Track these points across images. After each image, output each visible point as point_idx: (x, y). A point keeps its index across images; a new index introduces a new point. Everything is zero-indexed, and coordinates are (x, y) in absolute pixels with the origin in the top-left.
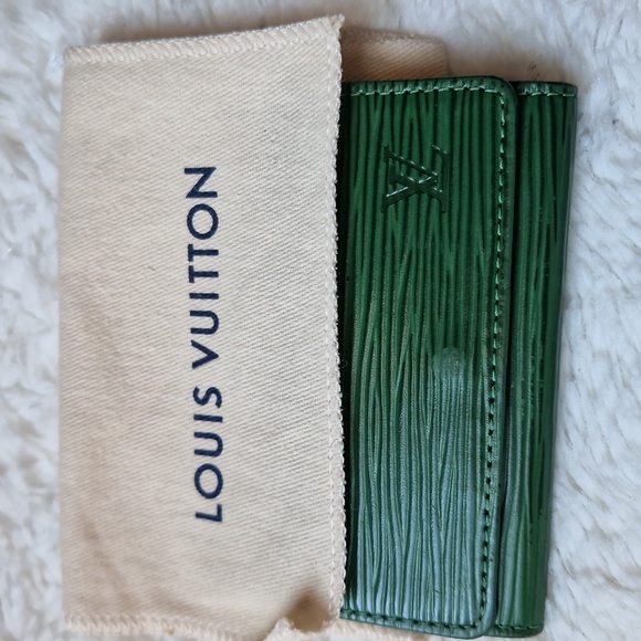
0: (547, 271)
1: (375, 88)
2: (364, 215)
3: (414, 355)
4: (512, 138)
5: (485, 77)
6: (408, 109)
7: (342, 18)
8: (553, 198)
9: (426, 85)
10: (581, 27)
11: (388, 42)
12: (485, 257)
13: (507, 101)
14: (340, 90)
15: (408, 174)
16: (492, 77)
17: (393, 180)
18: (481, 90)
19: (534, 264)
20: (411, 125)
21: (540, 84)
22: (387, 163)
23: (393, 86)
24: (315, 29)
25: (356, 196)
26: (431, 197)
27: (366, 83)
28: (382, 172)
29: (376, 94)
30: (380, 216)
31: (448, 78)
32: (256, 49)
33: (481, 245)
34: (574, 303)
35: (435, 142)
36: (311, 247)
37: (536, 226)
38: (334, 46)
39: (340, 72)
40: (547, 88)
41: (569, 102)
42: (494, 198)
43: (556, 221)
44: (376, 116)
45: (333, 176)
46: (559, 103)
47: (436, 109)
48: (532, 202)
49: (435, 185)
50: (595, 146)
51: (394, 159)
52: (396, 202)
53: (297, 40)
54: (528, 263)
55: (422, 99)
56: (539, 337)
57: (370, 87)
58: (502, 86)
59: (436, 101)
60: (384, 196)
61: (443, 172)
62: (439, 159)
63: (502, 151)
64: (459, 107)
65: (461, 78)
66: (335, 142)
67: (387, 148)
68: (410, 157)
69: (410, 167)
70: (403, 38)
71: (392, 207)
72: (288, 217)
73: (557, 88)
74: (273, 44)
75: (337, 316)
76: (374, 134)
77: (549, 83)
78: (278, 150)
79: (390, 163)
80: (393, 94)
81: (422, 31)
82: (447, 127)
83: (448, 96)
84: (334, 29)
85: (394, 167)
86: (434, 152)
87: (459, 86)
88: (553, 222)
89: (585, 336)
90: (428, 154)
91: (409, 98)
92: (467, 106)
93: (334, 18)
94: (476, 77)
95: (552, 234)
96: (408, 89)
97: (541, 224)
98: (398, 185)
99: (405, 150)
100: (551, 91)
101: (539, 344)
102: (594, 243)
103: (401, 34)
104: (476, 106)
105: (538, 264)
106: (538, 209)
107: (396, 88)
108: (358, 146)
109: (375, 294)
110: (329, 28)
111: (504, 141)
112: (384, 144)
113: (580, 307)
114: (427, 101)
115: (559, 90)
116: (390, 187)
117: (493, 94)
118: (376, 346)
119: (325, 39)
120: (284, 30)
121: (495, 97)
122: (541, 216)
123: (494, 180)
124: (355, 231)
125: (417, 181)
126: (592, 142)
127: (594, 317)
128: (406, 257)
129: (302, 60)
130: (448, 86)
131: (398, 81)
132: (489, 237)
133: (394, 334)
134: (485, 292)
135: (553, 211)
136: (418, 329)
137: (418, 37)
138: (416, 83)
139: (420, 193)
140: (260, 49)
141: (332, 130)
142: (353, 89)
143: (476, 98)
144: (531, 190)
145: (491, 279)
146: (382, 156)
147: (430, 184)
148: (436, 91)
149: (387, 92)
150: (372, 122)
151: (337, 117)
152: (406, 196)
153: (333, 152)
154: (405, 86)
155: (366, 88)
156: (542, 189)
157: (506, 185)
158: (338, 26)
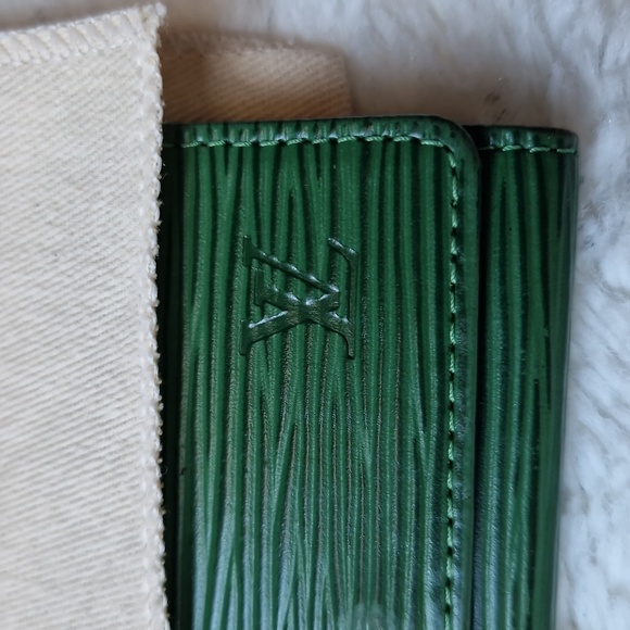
0: (535, 461)
1: (226, 134)
2: (209, 359)
3: (303, 613)
4: (472, 229)
5: (421, 118)
6: (284, 173)
7: (161, 10)
8: (543, 332)
9: (315, 130)
10: (578, 32)
11: (249, 53)
12: (428, 440)
13: (462, 162)
14: (160, 139)
15: (286, 288)
16: (434, 119)
17: (260, 300)
18: (415, 142)
19: (513, 449)
20: (291, 201)
21: (518, 132)
22: (249, 267)
23: (256, 131)
24: (115, 29)
25: (194, 325)
26: (328, 329)
27: (209, 124)
28: (239, 283)
29: (228, 145)
30: (237, 360)
31: (354, 119)
32: (17, 64)
33: (420, 419)
34: (574, 503)
35: (333, 232)
36: (118, 413)
37: (516, 381)
38: (148, 60)
39: (158, 106)
40: (530, 137)
41: (567, 162)
42: (441, 335)
43: (548, 372)
44: (227, 184)
45: (150, 294)
46: (551, 163)
47: (333, 174)
48: (507, 339)
49: (334, 309)
50: (606, 235)
51: (262, 261)
52: (266, 339)
53: (85, 49)
54: (503, 448)
55: (310, 155)
56: (524, 577)
57: (216, 132)
58: (453, 136)
59: (334, 159)
60: (245, 326)
61: (348, 287)
62: (341, 264)
63: (454, 251)
64: (375, 172)
65: (379, 119)
66: (152, 233)
67: (247, 241)
68: (289, 258)
69: (289, 275)
70: (274, 46)
71: (258, 346)
72: (79, 357)
73: (548, 139)
74: (45, 54)
75: (161, 549)
76: (224, 216)
77: (533, 129)
78: (59, 238)
79: (255, 269)
80: (256, 145)
81: (307, 34)
82: (356, 207)
83: (356, 151)
84: (146, 29)
85: (261, 276)
86: (333, 250)
87: (373, 135)
88: (544, 374)
89: (594, 561)
90: (321, 253)
91: (284, 151)
92: (390, 168)
93: (147, 9)
94: (405, 118)
95: (543, 395)
96: (283, 137)
97: (523, 379)
98: (270, 308)
99: (281, 245)
100: (537, 142)
101: (524, 590)
102: (605, 399)
103: (271, 39)
104: (406, 169)
105: (520, 448)
106: (517, 352)
107: (262, 136)
108: (196, 237)
109: (231, 501)
110: (139, 27)
111: (458, 234)
112: (243, 233)
113: (585, 509)
114: (318, 160)
115: (551, 142)
116: (255, 310)
117: (436, 149)
118: (234, 593)
119: (133, 47)
120: (62, 30)
121: (439, 154)
122: (524, 365)
123: (441, 302)
124: (195, 386)
125: (302, 300)
126: (601, 228)
127: (611, 527)
128: (285, 436)
129: (96, 83)
130: (355, 133)
131: (267, 123)
132: (434, 403)
133: (266, 575)
134: (429, 504)
135: (543, 354)
136: (309, 566)
137: (299, 45)
138: (298, 126)
139: (307, 321)
140: (24, 63)
141: (147, 212)
142: (187, 135)
143: (406, 156)
144: (506, 318)
145: (439, 481)
146: (240, 254)
147: (326, 307)
148: (333, 142)
149: (246, 141)
150: (220, 194)
151: (155, 188)
152: (283, 328)
153: (150, 250)
154: (279, 131)
155: (209, 133)
156: (525, 317)
157: (463, 312)
158: (155, 22)
